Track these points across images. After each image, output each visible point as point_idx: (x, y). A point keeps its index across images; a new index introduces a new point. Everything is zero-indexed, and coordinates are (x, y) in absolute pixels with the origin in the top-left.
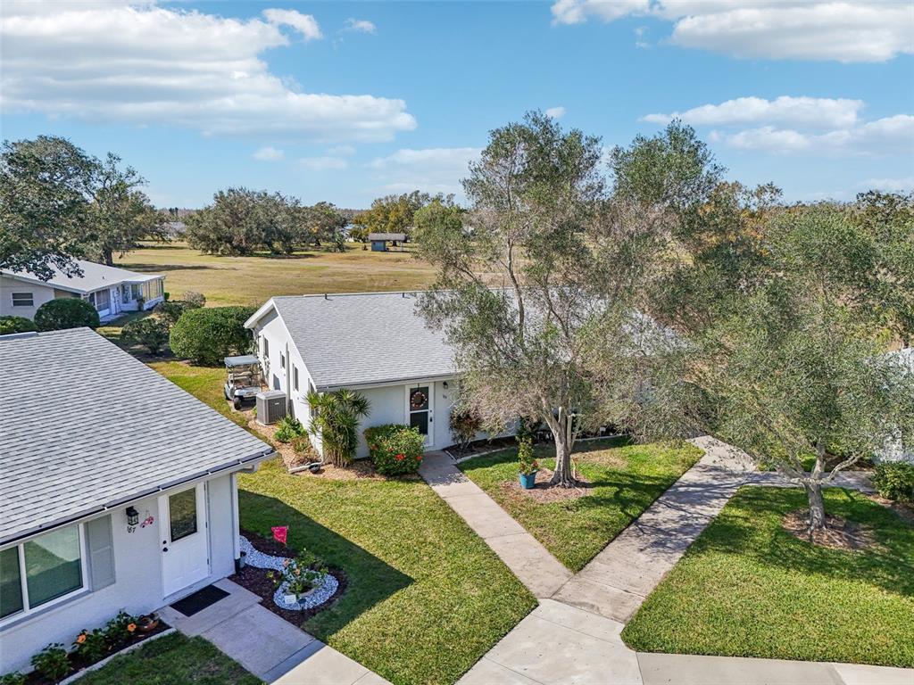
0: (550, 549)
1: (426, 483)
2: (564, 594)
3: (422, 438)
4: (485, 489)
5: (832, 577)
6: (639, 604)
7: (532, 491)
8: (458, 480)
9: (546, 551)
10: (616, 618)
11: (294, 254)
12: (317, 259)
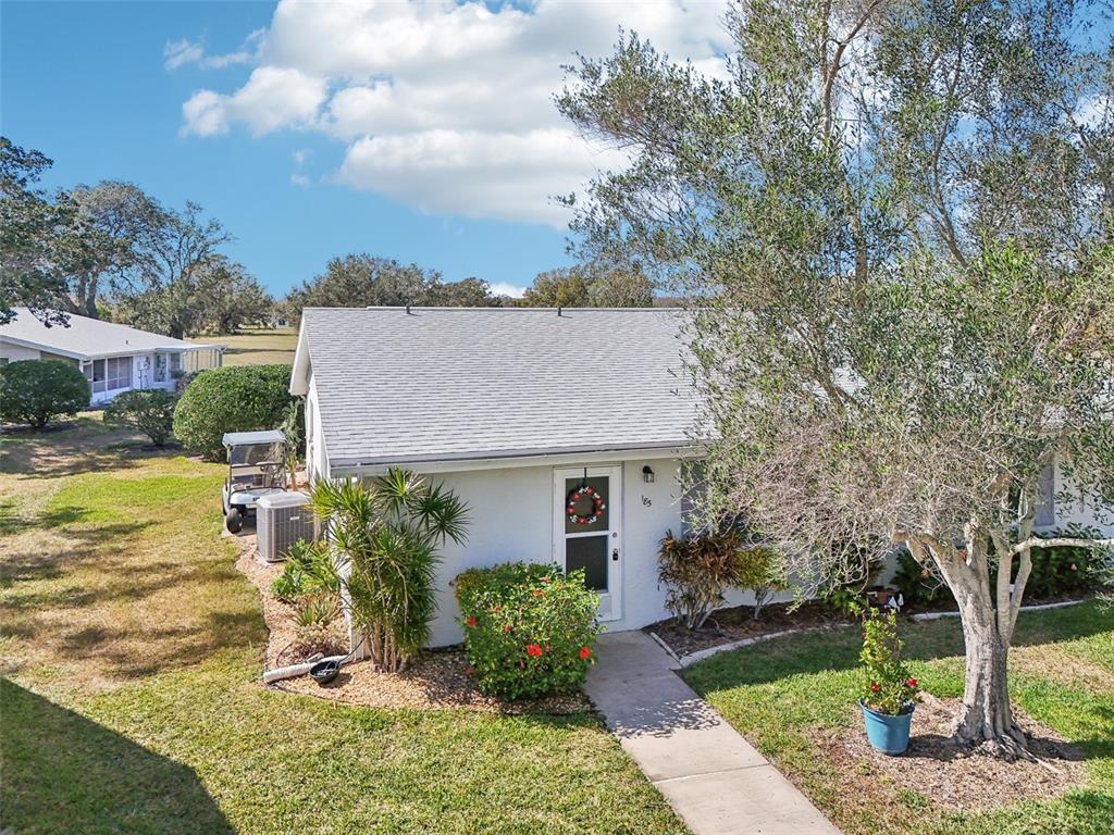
3: (594, 599)
4: (769, 752)
7: (907, 762)
8: (692, 722)
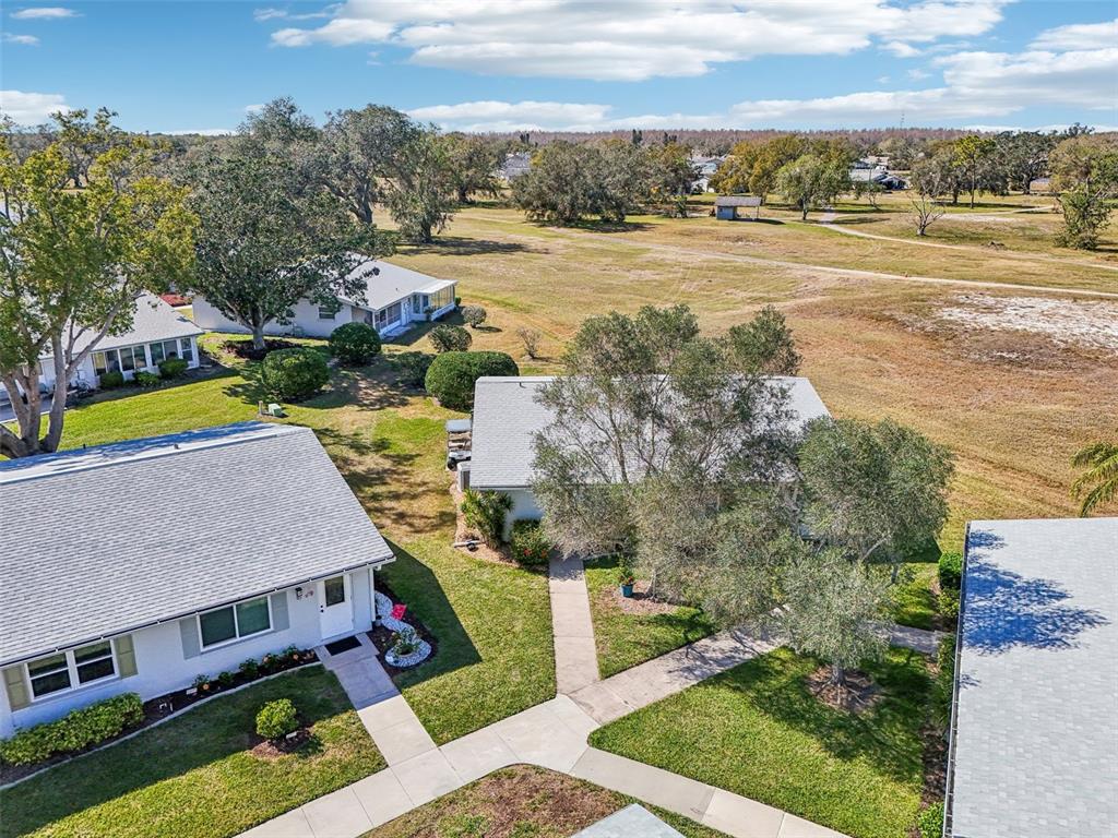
0: (599, 656)
1: (547, 577)
2: (580, 694)
6: (625, 714)
7: (626, 599)
10: (598, 719)
11: (626, 220)
12: (646, 233)
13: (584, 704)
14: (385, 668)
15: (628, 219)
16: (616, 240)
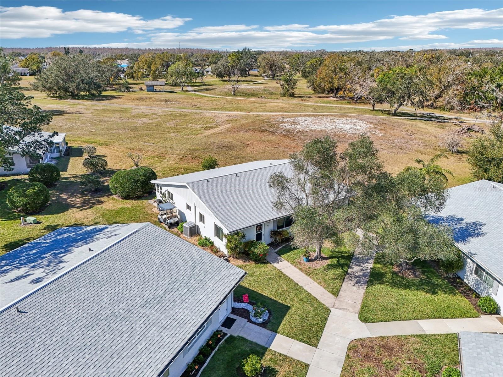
0: (325, 288)
1: (271, 264)
2: (336, 305)
4: (292, 264)
5: (412, 290)
6: (360, 307)
7: (309, 263)
8: (281, 261)
9: (324, 289)
10: (355, 313)
11: (103, 94)
12: (119, 100)
13: (343, 309)
14: (257, 325)
15: (104, 93)
16: (110, 105)
